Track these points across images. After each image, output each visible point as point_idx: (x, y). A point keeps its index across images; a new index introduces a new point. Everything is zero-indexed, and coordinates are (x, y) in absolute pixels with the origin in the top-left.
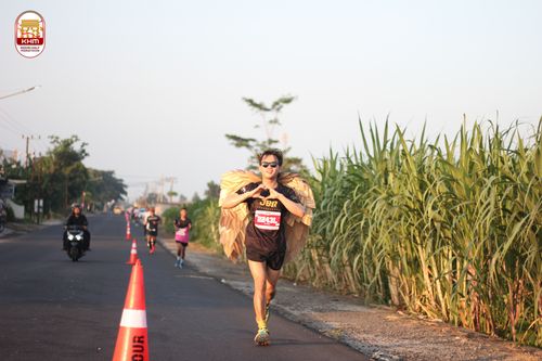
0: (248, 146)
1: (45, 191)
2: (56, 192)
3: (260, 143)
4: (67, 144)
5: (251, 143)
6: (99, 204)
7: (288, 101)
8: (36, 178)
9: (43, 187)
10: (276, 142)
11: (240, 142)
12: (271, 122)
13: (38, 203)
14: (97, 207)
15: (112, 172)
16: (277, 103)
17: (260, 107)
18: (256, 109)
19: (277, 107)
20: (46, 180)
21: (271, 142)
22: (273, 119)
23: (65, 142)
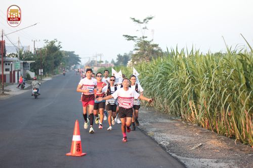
0: (133, 40)
1: (44, 65)
2: (48, 65)
3: (139, 38)
4: (52, 43)
5: (135, 38)
6: (68, 67)
7: (150, 18)
8: (39, 59)
9: (43, 62)
10: (146, 37)
11: (130, 38)
12: (144, 28)
13: (41, 71)
14: (67, 68)
15: (73, 52)
16: (145, 20)
17: (138, 21)
18: (136, 22)
19: (146, 21)
20: (44, 60)
21: (143, 37)
22: (144, 27)
23: (51, 42)
